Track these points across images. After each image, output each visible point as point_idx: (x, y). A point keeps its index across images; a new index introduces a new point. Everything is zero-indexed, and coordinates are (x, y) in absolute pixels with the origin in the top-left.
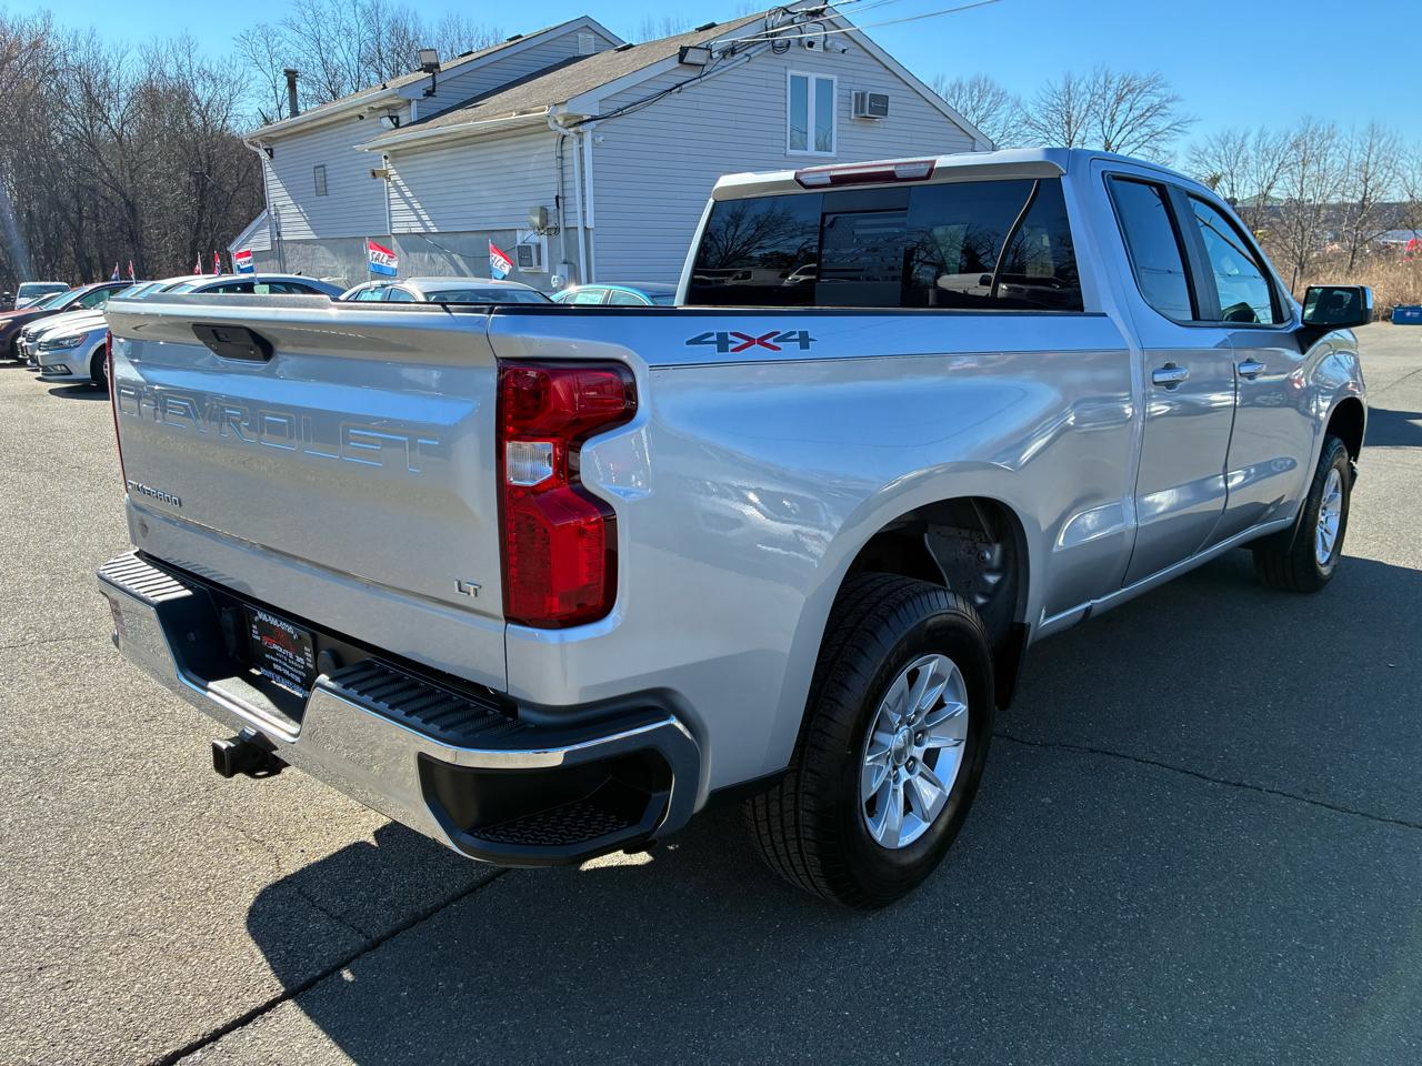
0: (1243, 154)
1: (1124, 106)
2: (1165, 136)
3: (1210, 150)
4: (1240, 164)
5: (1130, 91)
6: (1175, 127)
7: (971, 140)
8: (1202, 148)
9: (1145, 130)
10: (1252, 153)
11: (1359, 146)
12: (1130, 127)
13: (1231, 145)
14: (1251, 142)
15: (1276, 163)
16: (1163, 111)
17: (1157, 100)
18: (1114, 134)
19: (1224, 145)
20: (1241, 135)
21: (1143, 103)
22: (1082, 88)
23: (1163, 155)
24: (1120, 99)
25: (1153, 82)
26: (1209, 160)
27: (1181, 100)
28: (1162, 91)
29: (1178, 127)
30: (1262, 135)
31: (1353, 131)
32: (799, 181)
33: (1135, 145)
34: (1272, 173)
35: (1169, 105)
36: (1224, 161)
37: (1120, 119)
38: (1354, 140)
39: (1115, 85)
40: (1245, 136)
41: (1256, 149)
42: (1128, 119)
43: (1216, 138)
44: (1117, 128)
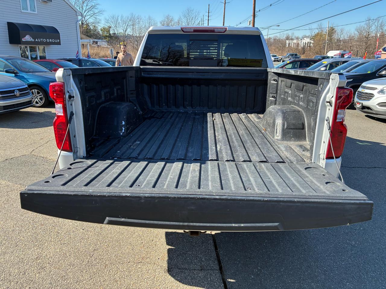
0: (118, 22)
1: (85, 4)
2: (98, 14)
3: (110, 19)
4: (118, 24)
7: (75, 12)
8: (108, 19)
9: (92, 12)
10: (120, 21)
11: (147, 22)
12: (87, 11)
13: (115, 19)
14: (119, 19)
15: (126, 24)
17: (93, 4)
18: (83, 12)
19: (113, 18)
21: (90, 4)
23: (98, 20)
24: (83, 3)
26: (110, 22)
27: (100, 5)
29: (101, 12)
30: (122, 17)
31: (145, 18)
32: (182, 30)
33: (90, 16)
34: (126, 27)
35: (97, 6)
36: (114, 23)
37: (84, 8)
38: (146, 20)
40: (118, 17)
41: (121, 20)
42: (87, 9)
43: (111, 16)
44: (84, 11)
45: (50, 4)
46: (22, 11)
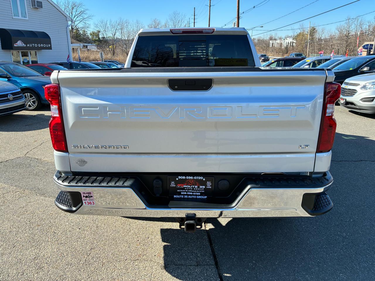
0: (107, 26)
1: (74, 10)
2: (87, 19)
3: (99, 24)
4: (107, 28)
5: (75, 6)
6: (89, 17)
7: (65, 17)
8: (97, 24)
9: (81, 17)
10: (109, 26)
11: (135, 25)
12: (77, 16)
13: (103, 23)
14: (108, 24)
15: (115, 28)
16: (85, 13)
17: (83, 10)
18: (73, 18)
19: (102, 23)
20: (106, 21)
21: (79, 10)
22: (62, 3)
23: (87, 25)
24: (73, 8)
25: (80, 5)
26: (99, 27)
27: (89, 10)
28: (84, 7)
30: (111, 21)
31: (133, 22)
32: (172, 32)
33: (79, 21)
34: (114, 31)
35: (86, 11)
36: (103, 27)
37: (74, 14)
39: (71, 4)
40: (107, 21)
42: (76, 14)
43: (100, 21)
44: (73, 16)
45: (40, 11)
46: (14, 17)
